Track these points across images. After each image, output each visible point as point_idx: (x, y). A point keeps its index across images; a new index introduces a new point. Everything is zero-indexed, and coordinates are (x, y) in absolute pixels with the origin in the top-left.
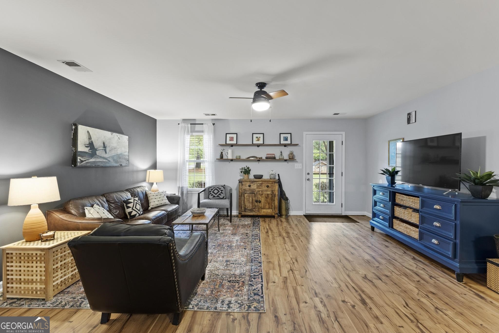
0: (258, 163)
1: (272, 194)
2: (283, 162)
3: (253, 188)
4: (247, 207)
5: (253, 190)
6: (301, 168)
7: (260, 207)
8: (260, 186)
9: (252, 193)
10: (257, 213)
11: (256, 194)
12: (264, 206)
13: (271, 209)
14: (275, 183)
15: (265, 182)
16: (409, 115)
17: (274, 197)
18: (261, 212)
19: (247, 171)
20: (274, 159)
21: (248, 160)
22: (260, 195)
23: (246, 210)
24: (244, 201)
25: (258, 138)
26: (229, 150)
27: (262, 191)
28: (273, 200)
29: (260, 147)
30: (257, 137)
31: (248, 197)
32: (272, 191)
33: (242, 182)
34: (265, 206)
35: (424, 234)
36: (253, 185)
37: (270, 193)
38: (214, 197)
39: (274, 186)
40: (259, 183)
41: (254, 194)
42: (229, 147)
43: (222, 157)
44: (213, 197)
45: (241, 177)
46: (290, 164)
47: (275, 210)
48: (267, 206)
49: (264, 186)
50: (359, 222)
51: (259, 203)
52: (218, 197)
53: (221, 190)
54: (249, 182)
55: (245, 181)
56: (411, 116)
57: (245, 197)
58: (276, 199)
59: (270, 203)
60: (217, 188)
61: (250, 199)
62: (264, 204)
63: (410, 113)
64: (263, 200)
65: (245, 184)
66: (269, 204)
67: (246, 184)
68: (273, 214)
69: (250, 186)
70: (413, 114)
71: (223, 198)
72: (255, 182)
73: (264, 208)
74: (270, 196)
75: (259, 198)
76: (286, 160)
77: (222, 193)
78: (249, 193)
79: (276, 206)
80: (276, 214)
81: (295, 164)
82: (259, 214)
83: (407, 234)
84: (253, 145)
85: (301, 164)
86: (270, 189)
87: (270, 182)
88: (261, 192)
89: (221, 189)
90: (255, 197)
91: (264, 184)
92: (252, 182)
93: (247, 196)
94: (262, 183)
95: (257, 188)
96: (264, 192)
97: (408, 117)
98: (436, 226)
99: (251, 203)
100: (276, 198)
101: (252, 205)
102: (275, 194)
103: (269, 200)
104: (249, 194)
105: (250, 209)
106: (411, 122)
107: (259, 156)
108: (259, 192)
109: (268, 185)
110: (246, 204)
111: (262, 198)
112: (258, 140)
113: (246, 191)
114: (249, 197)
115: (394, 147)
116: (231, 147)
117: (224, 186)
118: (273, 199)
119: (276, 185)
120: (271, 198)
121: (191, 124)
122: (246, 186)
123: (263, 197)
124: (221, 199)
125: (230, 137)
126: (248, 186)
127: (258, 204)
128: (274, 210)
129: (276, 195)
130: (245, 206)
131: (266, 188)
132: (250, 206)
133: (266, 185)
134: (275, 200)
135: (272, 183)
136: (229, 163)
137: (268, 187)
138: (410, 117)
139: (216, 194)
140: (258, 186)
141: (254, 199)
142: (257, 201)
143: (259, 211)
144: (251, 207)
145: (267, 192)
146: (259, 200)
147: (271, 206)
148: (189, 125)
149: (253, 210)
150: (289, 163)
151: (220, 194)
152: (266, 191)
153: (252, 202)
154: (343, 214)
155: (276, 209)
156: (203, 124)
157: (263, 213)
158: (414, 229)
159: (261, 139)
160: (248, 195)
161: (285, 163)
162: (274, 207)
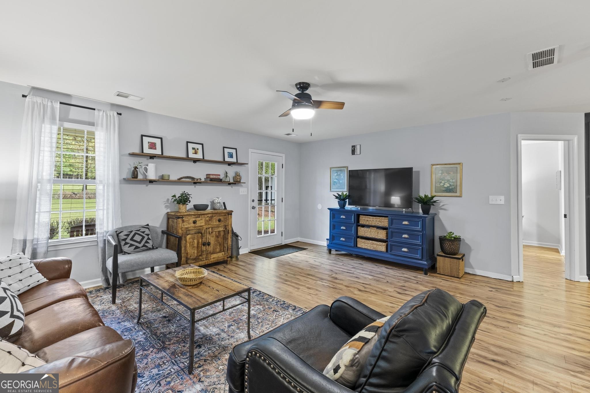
0: (194, 186)
1: (224, 230)
2: (227, 186)
3: (199, 225)
4: (189, 256)
5: (200, 228)
6: (246, 193)
7: (209, 252)
8: (210, 220)
9: (199, 233)
10: (205, 261)
11: (204, 233)
12: (214, 249)
13: (224, 251)
14: (228, 214)
15: (216, 215)
16: (353, 148)
17: (227, 234)
18: (211, 259)
19: (184, 199)
20: (221, 182)
21: (179, 181)
22: (209, 233)
23: (188, 260)
24: (186, 247)
25: (195, 150)
26: (150, 165)
27: (212, 228)
28: (226, 239)
29: (198, 164)
30: (193, 149)
31: (191, 240)
32: (225, 226)
33: (182, 218)
34: (216, 249)
35: (393, 245)
36: (200, 220)
37: (223, 229)
38: (137, 247)
39: (227, 218)
40: (208, 217)
41: (201, 233)
42: (146, 159)
43: (135, 175)
44: (135, 249)
45: (167, 209)
46: (235, 188)
47: (228, 252)
48: (218, 249)
49: (214, 220)
50: (307, 249)
51: (207, 246)
52: (144, 248)
53: (147, 235)
54: (194, 217)
55: (187, 215)
56: (356, 148)
57: (187, 240)
58: (229, 237)
59: (222, 243)
60: (137, 232)
61: (194, 242)
62: (214, 246)
63: (355, 146)
64: (212, 240)
65: (187, 220)
66: (220, 245)
67: (189, 220)
68: (226, 259)
69: (195, 222)
70: (358, 147)
71: (153, 248)
72: (203, 216)
73: (214, 253)
74: (222, 233)
75: (209, 238)
76: (230, 184)
77: (149, 239)
78: (193, 233)
79: (229, 246)
80: (229, 257)
81: (240, 189)
82: (207, 263)
83: (374, 249)
84: (187, 159)
85: (246, 189)
86: (222, 224)
87: (223, 214)
88: (210, 229)
89: (145, 233)
90: (202, 239)
91: (215, 217)
92: (198, 216)
93: (190, 238)
94: (212, 216)
95: (206, 224)
96: (215, 229)
97: (353, 149)
98: (405, 238)
99: (196, 248)
100: (229, 235)
101: (197, 250)
102: (228, 231)
103: (220, 240)
104: (193, 235)
105: (194, 257)
106: (356, 154)
107: (196, 176)
108: (208, 229)
109: (220, 218)
110: (189, 251)
111: (212, 238)
112: (196, 152)
113: (189, 230)
114: (194, 240)
115: (336, 174)
116: (150, 159)
117: (147, 226)
118: (226, 237)
119: (229, 217)
120: (224, 235)
121: (61, 103)
122: (189, 223)
123: (213, 236)
124: (150, 249)
125: (150, 142)
126: (192, 222)
127: (207, 248)
128: (226, 252)
129: (230, 231)
130: (187, 254)
131: (218, 223)
132: (194, 252)
133: (218, 219)
134: (228, 239)
135: (225, 215)
136: (147, 186)
137: (219, 221)
138: (354, 149)
139: (140, 243)
140: (207, 221)
141: (200, 241)
142: (204, 244)
143: (207, 259)
144: (196, 255)
145: (219, 229)
146: (207, 241)
147: (222, 248)
148: (58, 105)
149: (199, 259)
150: (233, 187)
151: (146, 242)
152: (218, 227)
153: (198, 247)
154: (283, 244)
155: (229, 250)
156: (94, 109)
157: (213, 259)
158: (381, 244)
159: (200, 152)
160: (192, 237)
161: (229, 187)
162: (227, 248)
